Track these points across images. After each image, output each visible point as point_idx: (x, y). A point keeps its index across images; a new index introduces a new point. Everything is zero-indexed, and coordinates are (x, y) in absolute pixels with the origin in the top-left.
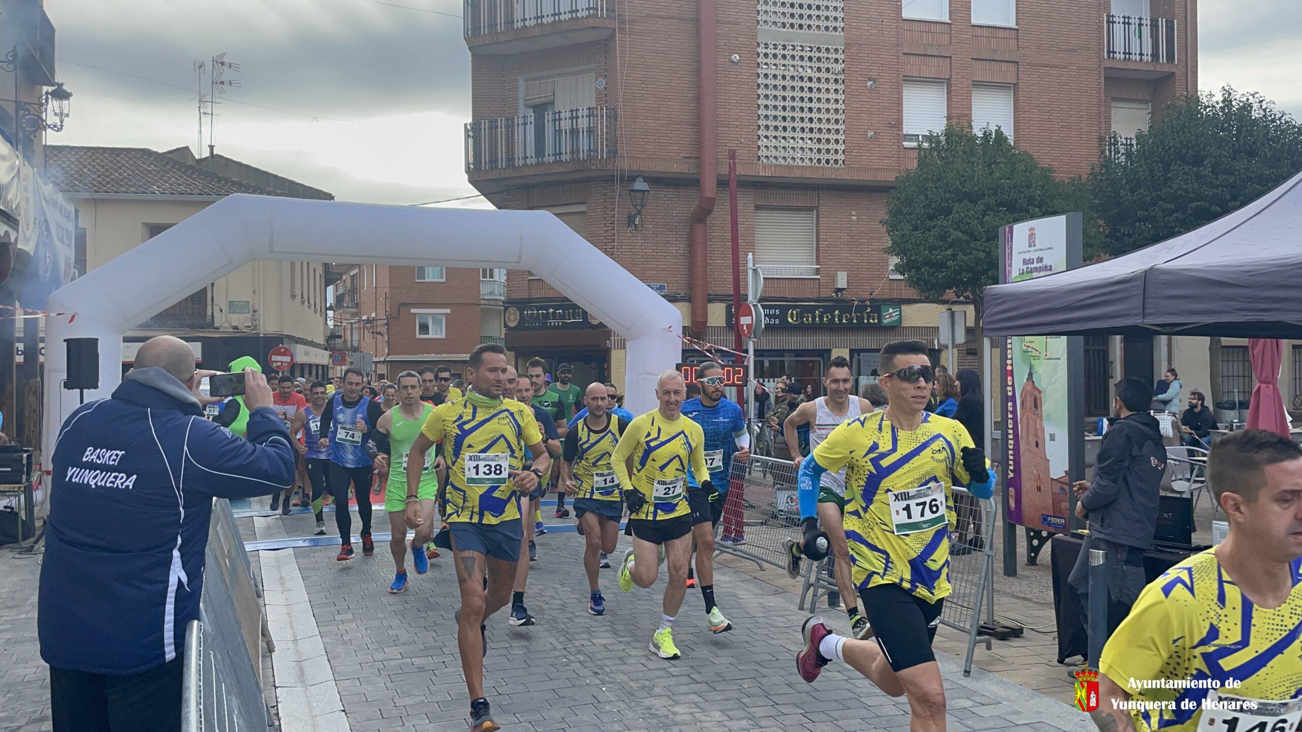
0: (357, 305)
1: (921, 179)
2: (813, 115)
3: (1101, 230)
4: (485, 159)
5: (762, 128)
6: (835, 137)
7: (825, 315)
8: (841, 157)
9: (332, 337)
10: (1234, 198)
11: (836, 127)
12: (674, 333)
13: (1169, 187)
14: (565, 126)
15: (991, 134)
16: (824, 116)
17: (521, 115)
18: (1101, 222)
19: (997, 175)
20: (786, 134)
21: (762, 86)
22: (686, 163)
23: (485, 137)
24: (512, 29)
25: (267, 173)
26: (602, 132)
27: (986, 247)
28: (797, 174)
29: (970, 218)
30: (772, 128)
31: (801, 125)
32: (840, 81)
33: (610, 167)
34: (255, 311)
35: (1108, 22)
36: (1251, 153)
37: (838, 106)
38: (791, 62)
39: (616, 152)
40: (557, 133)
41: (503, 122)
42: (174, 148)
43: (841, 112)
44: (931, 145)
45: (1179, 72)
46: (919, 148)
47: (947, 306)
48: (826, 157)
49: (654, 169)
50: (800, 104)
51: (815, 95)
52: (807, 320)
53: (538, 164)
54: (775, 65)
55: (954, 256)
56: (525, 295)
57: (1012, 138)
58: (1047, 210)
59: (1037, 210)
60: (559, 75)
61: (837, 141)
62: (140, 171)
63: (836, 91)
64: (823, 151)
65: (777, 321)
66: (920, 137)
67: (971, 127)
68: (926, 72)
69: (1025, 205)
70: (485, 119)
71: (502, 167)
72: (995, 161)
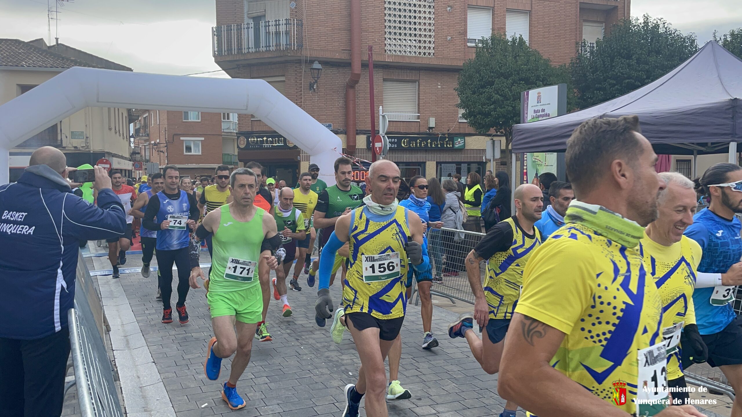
0: (148, 135)
1: (477, 64)
2: (416, 27)
3: (576, 95)
4: (225, 48)
5: (387, 33)
6: (429, 39)
7: (423, 143)
8: (432, 51)
9: (134, 153)
10: (648, 78)
11: (429, 34)
12: (337, 152)
13: (613, 71)
14: (272, 30)
15: (516, 39)
16: (423, 27)
17: (245, 23)
18: (575, 90)
19: (519, 63)
20: (401, 37)
21: (387, 9)
22: (343, 53)
23: (224, 36)
25: (91, 55)
26: (294, 33)
27: (512, 104)
28: (407, 61)
29: (504, 87)
30: (393, 34)
31: (409, 32)
32: (432, 7)
33: (299, 54)
34: (87, 138)
36: (658, 52)
37: (431, 22)
39: (302, 46)
40: (268, 35)
41: (235, 26)
42: (34, 39)
43: (432, 25)
44: (483, 45)
45: (620, 6)
46: (477, 47)
47: (490, 137)
48: (424, 51)
49: (324, 56)
50: (409, 20)
51: (418, 15)
52: (413, 145)
53: (256, 52)
55: (495, 110)
56: (249, 129)
57: (528, 42)
58: (546, 83)
59: (541, 83)
61: (430, 42)
62: (14, 53)
63: (430, 12)
64: (422, 48)
65: (396, 146)
66: (477, 40)
67: (505, 35)
68: (480, 3)
69: (534, 81)
70: (224, 25)
71: (235, 53)
72: (518, 55)
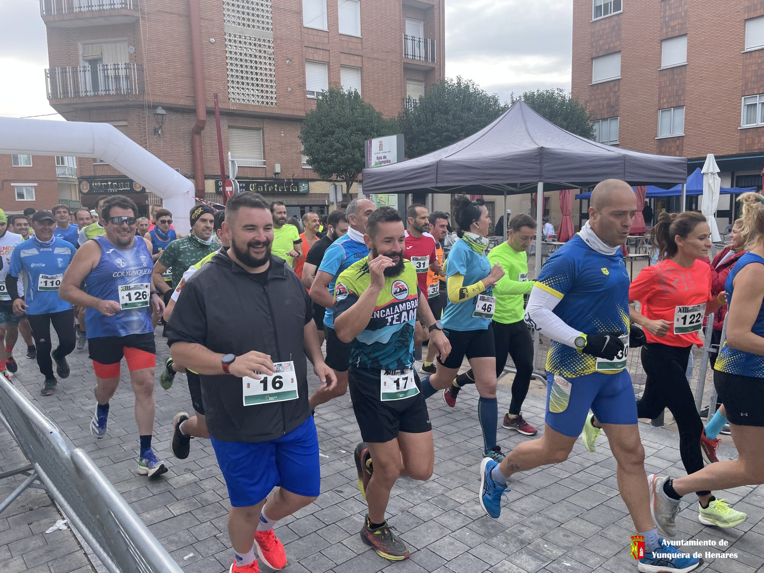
1: (319, 115)
2: (258, 77)
4: (60, 91)
5: (230, 82)
6: (271, 90)
7: (270, 187)
8: (274, 101)
11: (271, 84)
12: (190, 195)
13: (434, 125)
14: (111, 74)
15: (352, 93)
16: (265, 78)
17: (81, 66)
20: (244, 87)
21: (229, 58)
22: (187, 99)
23: (59, 78)
24: (73, 12)
26: (135, 79)
28: (251, 109)
29: (344, 137)
30: (236, 82)
31: (252, 82)
32: (272, 59)
33: (141, 99)
35: (405, 38)
37: (272, 73)
38: (244, 46)
39: (144, 91)
40: (106, 78)
41: (70, 69)
43: (273, 76)
44: (322, 97)
45: (437, 68)
46: (317, 99)
47: (332, 183)
48: (266, 100)
49: (168, 102)
51: (258, 66)
52: (260, 189)
53: (95, 95)
54: (235, 46)
55: (336, 157)
56: (92, 174)
57: (361, 96)
58: (380, 134)
59: (375, 134)
60: (105, 43)
61: (272, 92)
63: (270, 64)
64: (265, 97)
66: (317, 93)
67: (341, 89)
68: (316, 58)
70: (58, 67)
71: (71, 96)
72: (355, 108)
